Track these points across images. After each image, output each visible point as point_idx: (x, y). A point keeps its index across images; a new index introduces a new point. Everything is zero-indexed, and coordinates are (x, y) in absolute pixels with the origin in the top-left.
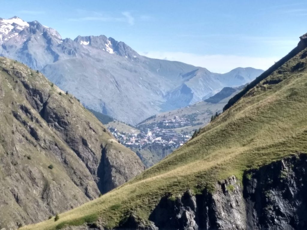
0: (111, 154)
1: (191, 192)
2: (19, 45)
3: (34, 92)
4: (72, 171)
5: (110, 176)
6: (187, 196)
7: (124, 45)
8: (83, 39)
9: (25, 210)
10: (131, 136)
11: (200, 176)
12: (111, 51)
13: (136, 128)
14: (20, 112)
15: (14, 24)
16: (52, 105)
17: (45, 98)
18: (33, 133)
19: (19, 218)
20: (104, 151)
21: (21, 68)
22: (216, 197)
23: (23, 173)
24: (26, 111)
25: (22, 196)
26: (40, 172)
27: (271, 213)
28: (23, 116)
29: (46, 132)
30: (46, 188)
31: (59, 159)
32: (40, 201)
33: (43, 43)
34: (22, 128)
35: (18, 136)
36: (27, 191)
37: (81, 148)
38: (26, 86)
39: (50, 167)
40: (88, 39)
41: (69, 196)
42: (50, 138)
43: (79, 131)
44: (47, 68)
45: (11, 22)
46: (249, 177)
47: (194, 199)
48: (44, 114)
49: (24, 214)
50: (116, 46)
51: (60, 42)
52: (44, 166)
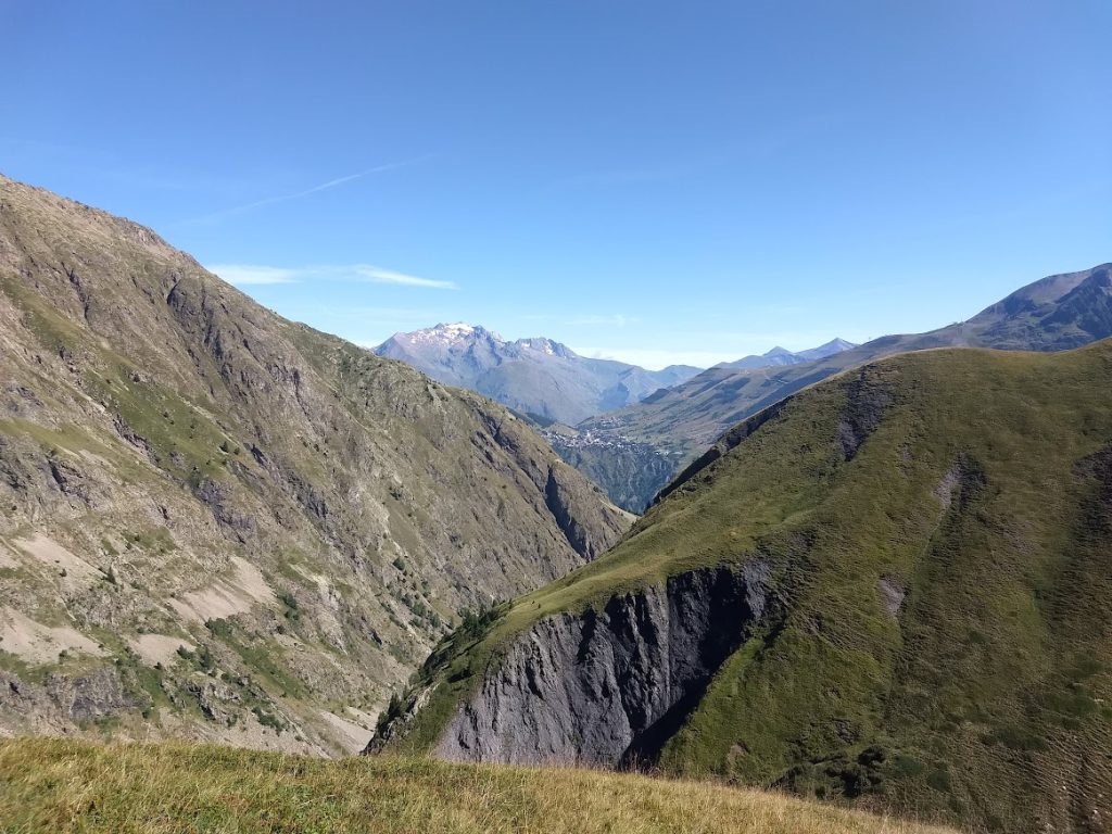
0: (557, 474)
1: (632, 593)
2: (465, 350)
3: (489, 419)
4: (523, 490)
5: (557, 493)
6: (628, 596)
7: (563, 346)
8: (524, 341)
9: (484, 528)
10: (571, 438)
11: (638, 580)
12: (551, 352)
13: (576, 429)
14: (477, 438)
15: (459, 329)
16: (504, 430)
17: (498, 424)
18: (488, 456)
19: (479, 534)
20: (550, 471)
21: (477, 397)
22: (648, 597)
23: (481, 494)
24: (482, 436)
25: (480, 514)
26: (496, 492)
27: (686, 610)
28: (479, 441)
29: (500, 455)
30: (501, 506)
31: (511, 479)
32: (496, 518)
33: (487, 347)
34: (479, 452)
35: (476, 460)
36: (484, 510)
37: (530, 468)
38: (482, 414)
39: (504, 487)
40: (529, 341)
41: (521, 513)
42: (504, 461)
43: (528, 453)
44: (491, 372)
45: (457, 327)
46: (671, 582)
47: (634, 598)
48: (497, 438)
49: (482, 531)
50: (555, 347)
51: (503, 345)
52: (499, 486)
